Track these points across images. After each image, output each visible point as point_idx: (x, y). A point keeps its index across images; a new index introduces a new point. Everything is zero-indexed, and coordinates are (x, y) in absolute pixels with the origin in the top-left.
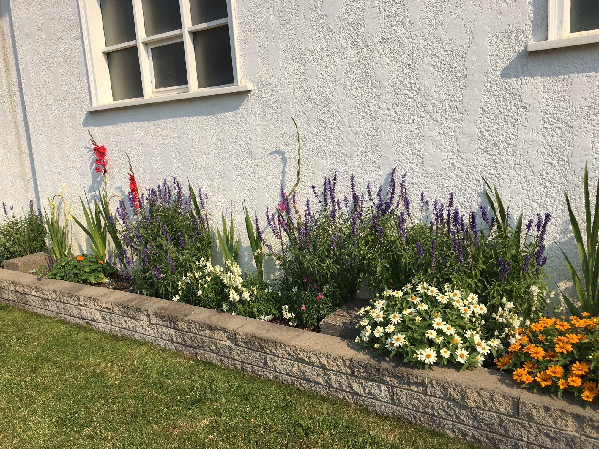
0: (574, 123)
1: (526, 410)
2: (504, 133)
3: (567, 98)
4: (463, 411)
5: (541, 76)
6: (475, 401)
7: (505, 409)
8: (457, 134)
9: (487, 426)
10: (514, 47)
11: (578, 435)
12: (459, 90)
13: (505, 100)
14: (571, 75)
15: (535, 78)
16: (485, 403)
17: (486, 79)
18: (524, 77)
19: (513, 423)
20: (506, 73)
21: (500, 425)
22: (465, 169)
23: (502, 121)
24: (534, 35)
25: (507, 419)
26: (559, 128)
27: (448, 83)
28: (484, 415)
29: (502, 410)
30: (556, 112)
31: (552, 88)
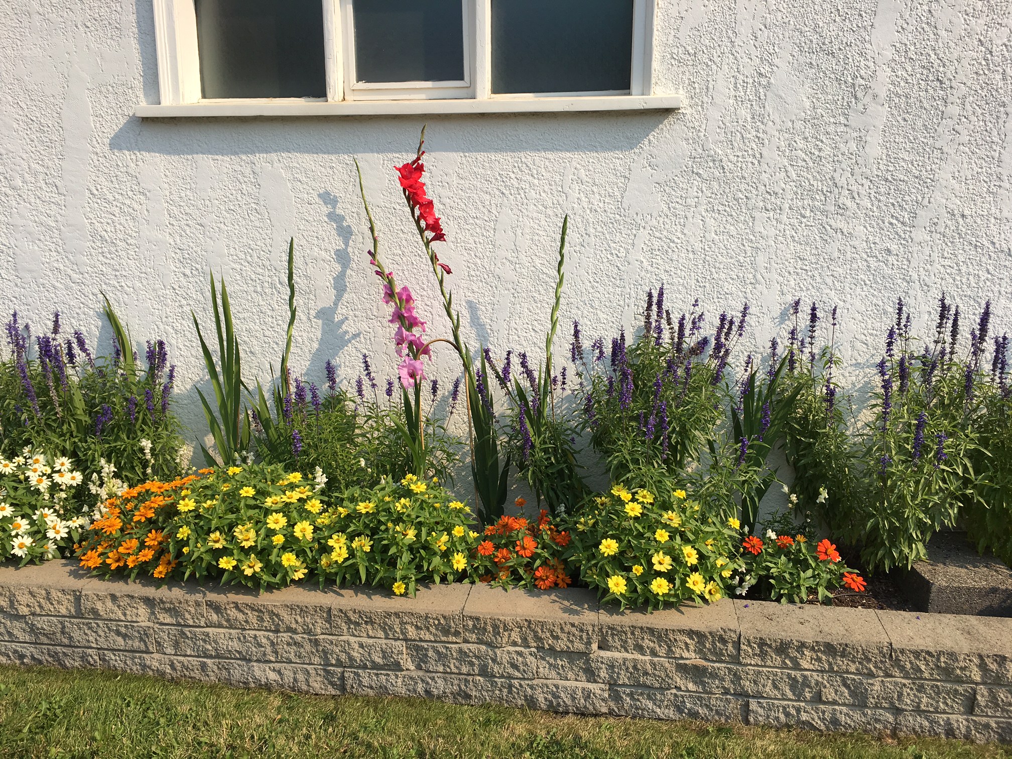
0: (204, 221)
1: (89, 605)
2: (122, 229)
3: (194, 186)
4: (16, 623)
5: (159, 152)
6: (28, 606)
7: (67, 608)
8: (60, 224)
9: (48, 638)
10: (123, 108)
11: (151, 624)
12: (56, 161)
13: (120, 182)
14: (195, 156)
15: (153, 154)
16: (41, 607)
17: (91, 148)
18: (139, 151)
19: (78, 625)
20: (117, 143)
21: (63, 633)
22: (75, 276)
23: (117, 211)
24: (146, 95)
25: (70, 622)
26: (187, 225)
27: (40, 148)
28: (41, 623)
29: (64, 611)
30: (182, 204)
31: (174, 171)
